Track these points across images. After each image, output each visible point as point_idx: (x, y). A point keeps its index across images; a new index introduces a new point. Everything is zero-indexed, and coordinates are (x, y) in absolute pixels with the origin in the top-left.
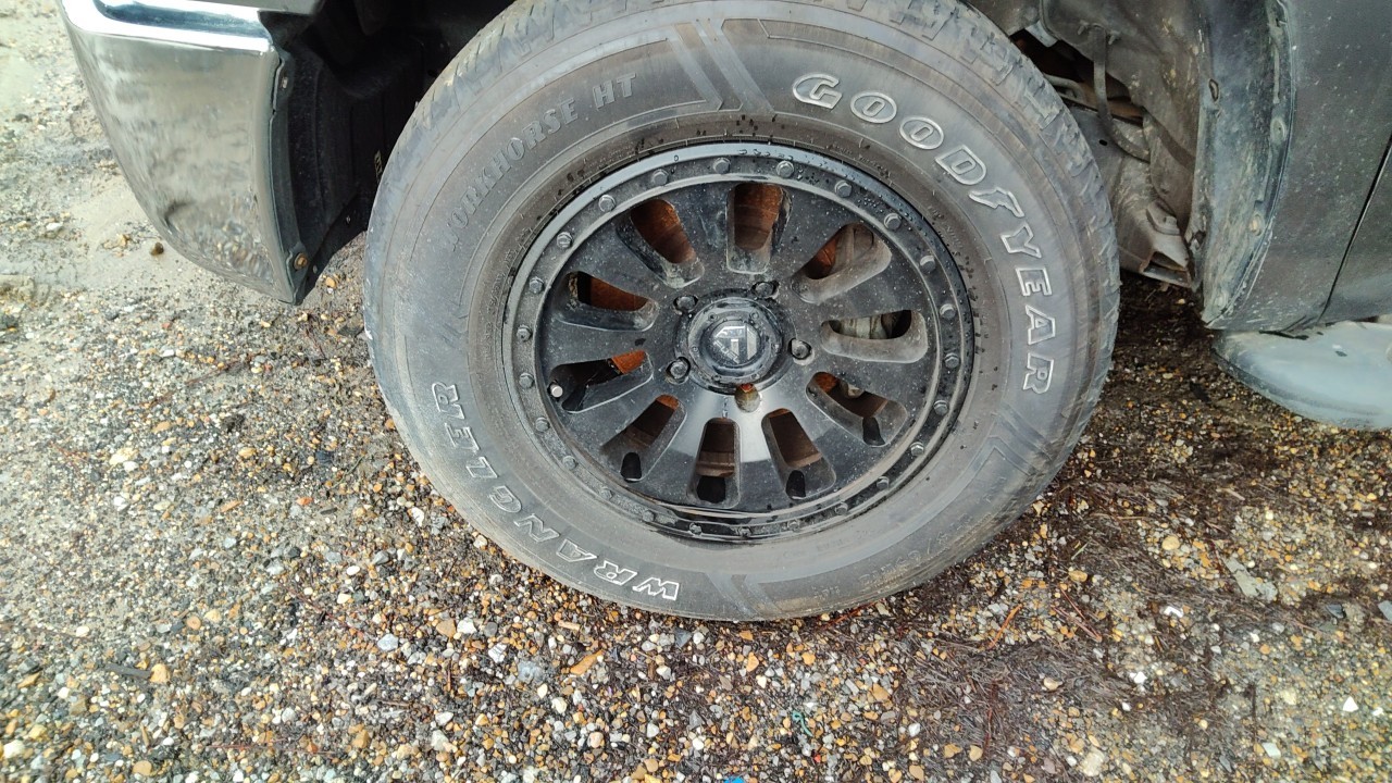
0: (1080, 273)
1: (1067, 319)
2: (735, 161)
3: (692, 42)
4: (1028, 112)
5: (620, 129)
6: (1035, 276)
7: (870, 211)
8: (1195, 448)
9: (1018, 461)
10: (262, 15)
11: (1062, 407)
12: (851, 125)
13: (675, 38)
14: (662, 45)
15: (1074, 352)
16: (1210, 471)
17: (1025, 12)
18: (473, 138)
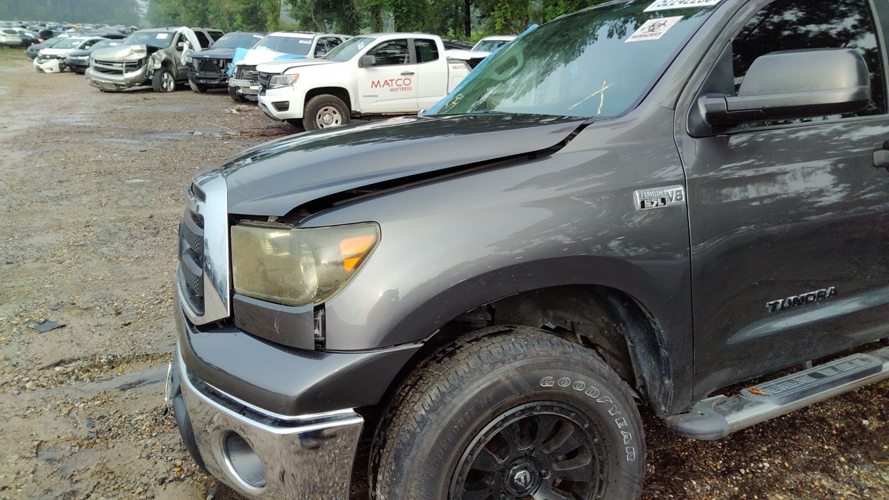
0: (632, 415)
1: (633, 431)
2: (523, 411)
3: (508, 378)
4: (603, 370)
5: (490, 411)
6: (621, 421)
7: (566, 415)
8: (655, 465)
9: (632, 489)
10: (354, 409)
11: (639, 464)
12: (558, 389)
13: (503, 378)
14: (499, 382)
15: (638, 442)
16: (666, 473)
17: (543, 320)
18: (440, 431)
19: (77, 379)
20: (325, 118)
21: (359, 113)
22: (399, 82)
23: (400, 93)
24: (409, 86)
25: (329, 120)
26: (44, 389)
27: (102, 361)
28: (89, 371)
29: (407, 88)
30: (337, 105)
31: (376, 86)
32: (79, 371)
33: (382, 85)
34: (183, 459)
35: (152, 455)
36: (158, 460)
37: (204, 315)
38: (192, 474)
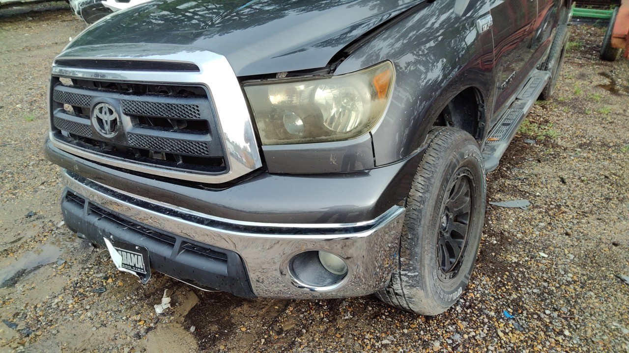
34: (138, 314)
35: (105, 322)
36: (116, 323)
37: (230, 172)
38: (158, 321)
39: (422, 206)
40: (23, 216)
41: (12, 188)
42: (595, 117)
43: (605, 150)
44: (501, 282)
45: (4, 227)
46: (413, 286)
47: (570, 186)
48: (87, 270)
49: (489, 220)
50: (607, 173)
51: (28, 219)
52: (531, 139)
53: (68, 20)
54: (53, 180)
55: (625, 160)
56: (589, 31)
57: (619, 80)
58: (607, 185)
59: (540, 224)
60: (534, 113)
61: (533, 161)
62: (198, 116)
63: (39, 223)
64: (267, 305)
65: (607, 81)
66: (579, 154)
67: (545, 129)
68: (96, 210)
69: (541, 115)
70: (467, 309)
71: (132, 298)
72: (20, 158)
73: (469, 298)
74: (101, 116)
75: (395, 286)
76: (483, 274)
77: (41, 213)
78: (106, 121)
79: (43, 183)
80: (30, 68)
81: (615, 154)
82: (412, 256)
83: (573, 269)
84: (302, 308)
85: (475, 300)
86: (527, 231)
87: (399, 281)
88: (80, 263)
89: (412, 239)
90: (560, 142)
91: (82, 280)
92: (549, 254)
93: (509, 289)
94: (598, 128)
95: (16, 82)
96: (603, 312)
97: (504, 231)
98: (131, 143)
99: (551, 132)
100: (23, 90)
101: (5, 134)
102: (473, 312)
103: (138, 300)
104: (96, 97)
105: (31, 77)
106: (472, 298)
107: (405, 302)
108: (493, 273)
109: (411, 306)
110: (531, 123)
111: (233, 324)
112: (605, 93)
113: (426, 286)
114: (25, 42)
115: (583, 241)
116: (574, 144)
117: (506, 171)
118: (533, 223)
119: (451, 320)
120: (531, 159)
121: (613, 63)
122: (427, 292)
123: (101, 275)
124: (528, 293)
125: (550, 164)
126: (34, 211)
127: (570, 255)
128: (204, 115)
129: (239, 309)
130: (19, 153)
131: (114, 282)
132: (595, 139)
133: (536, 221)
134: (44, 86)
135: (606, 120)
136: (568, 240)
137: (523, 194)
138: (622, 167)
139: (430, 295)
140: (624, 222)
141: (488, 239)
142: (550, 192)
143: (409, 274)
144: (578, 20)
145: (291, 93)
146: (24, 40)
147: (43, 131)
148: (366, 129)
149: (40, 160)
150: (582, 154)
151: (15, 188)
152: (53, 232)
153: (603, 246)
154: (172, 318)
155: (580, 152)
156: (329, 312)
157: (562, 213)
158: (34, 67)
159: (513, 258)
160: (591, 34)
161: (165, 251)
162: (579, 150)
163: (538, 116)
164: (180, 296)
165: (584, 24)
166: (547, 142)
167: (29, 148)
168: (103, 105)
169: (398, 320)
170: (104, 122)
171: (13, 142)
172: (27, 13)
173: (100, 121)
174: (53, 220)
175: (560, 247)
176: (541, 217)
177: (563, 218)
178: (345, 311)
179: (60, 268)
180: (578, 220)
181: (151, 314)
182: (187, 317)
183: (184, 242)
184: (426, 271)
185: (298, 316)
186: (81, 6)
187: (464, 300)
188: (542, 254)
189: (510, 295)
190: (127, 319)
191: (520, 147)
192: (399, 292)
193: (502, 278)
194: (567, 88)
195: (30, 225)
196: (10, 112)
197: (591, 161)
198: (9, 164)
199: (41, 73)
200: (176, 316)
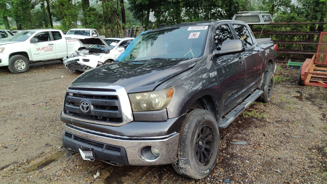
2: (202, 126)
10: (176, 132)
19: (17, 170)
20: (18, 64)
21: (33, 61)
22: (48, 48)
23: (49, 52)
24: (52, 49)
25: (20, 65)
26: (7, 177)
27: (24, 161)
28: (20, 166)
29: (51, 50)
30: (23, 59)
31: (39, 50)
32: (17, 167)
33: (41, 50)
34: (87, 178)
35: (75, 180)
36: (79, 181)
37: (123, 122)
38: (95, 180)
39: (187, 134)
40: (44, 145)
41: (40, 135)
42: (287, 110)
43: (287, 123)
44: (227, 170)
45: (37, 148)
46: (185, 164)
47: (267, 137)
48: (69, 163)
49: (229, 149)
50: (285, 132)
51: (46, 146)
52: (255, 118)
53: (61, 68)
54: (56, 132)
55: (295, 127)
56: (297, 72)
57: (304, 94)
58: (283, 137)
59: (250, 151)
60: (260, 108)
61: (254, 127)
62: (115, 105)
63: (50, 147)
64: (135, 176)
65: (298, 95)
66: (275, 125)
67: (262, 115)
68: (76, 138)
69: (263, 109)
70: (212, 179)
71: (85, 173)
72: (43, 124)
73: (213, 175)
74: (83, 105)
75: (180, 164)
76: (221, 167)
77: (51, 144)
78: (85, 107)
79: (52, 133)
80: (45, 89)
81: (291, 125)
82: (184, 152)
83: (258, 167)
84: (149, 177)
85: (216, 176)
86: (243, 153)
87: (181, 162)
88: (66, 161)
89: (184, 145)
90: (267, 120)
91: (67, 167)
92: (250, 162)
93: (230, 173)
94: (287, 115)
95: (40, 95)
96: (266, 182)
97: (234, 153)
98: (93, 114)
99: (265, 116)
100: (43, 98)
101: (36, 115)
102: (214, 180)
103: (88, 174)
104: (82, 99)
105: (46, 92)
106: (215, 175)
107: (184, 171)
108: (225, 167)
109: (186, 173)
110: (257, 112)
111: (122, 182)
112: (296, 100)
113: (190, 164)
114: (43, 78)
115: (266, 157)
116: (274, 121)
117: (240, 131)
118: (247, 150)
119: (205, 182)
120: (253, 127)
121: (304, 87)
122: (191, 167)
123: (74, 165)
124: (237, 174)
125: (261, 129)
126: (49, 143)
127: (259, 162)
128: (117, 105)
129: (125, 178)
130: (42, 122)
131: (79, 167)
132: (284, 119)
133: (248, 150)
134: (51, 96)
135: (292, 111)
136: (259, 157)
137: (245, 140)
138: (292, 130)
139: (193, 168)
140: (286, 151)
141: (226, 156)
142: (257, 139)
143: (184, 159)
144: (292, 67)
145: (143, 96)
146: (42, 77)
147: (51, 114)
148: (165, 107)
149: (50, 125)
150: (276, 125)
151: (41, 135)
152: (56, 151)
153: (274, 159)
154: (100, 179)
155: (275, 124)
156: (159, 179)
157: (260, 147)
158: (47, 89)
159: (235, 162)
160: (297, 74)
161: (100, 150)
162: (275, 123)
163: (261, 109)
164: (103, 173)
165: (295, 69)
166: (262, 120)
167: (46, 120)
168: (84, 102)
169: (184, 182)
170: (84, 107)
171: (39, 118)
172: (43, 65)
173: (83, 107)
174: (56, 146)
175: (255, 159)
176: (250, 148)
177: (260, 149)
178: (165, 179)
179: (58, 163)
180: (266, 150)
181: (92, 178)
182: (105, 180)
183: (107, 146)
184: (190, 158)
185: (147, 180)
186: (68, 63)
187: (211, 176)
188: (247, 161)
189: (230, 175)
190: (83, 180)
191: (249, 122)
192: (181, 167)
193: (228, 169)
194: (278, 98)
195: (47, 148)
196: (38, 106)
197: (279, 128)
198: (39, 126)
199: (50, 91)
200: (102, 179)
